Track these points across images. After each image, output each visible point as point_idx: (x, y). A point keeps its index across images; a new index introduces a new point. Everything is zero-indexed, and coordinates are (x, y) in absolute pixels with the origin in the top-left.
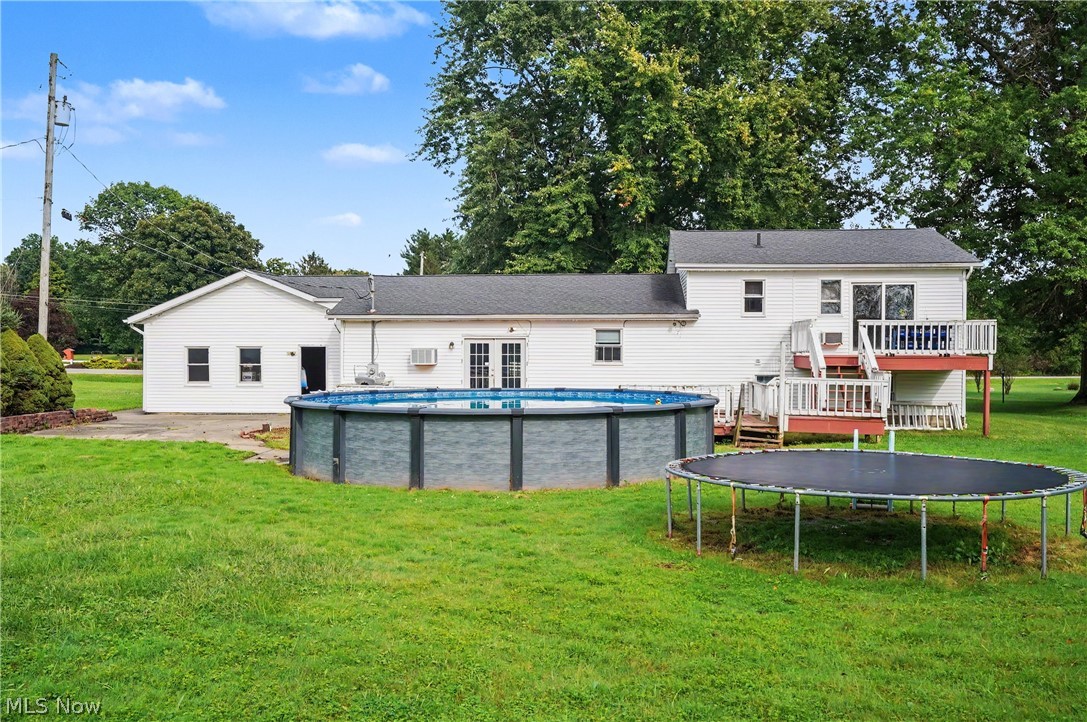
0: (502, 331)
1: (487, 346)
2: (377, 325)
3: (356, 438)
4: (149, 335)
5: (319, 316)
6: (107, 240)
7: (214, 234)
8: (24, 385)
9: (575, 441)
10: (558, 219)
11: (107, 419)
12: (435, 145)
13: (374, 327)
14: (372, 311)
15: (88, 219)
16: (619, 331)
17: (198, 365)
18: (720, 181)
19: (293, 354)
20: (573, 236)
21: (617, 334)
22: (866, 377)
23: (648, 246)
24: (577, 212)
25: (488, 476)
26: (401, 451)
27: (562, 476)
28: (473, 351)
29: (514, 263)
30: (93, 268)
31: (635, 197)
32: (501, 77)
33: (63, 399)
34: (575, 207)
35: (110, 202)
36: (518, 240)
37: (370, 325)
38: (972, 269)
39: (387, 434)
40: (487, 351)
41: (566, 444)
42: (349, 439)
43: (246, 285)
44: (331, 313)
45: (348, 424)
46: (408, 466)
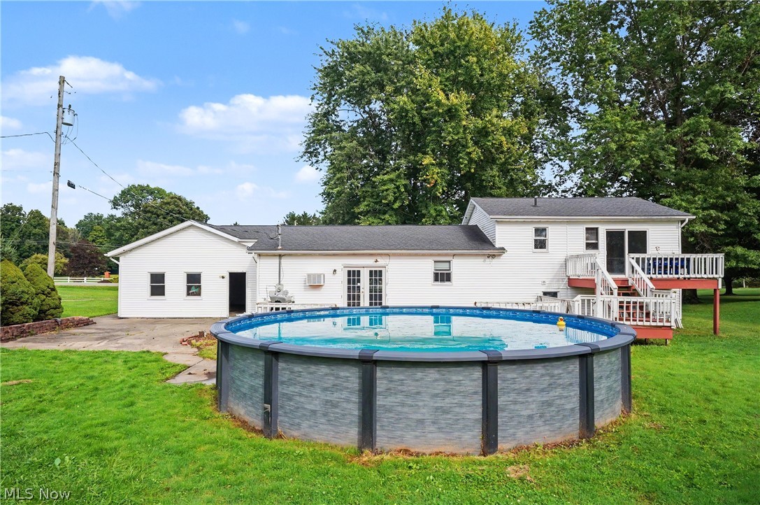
0: (369, 262)
1: (359, 272)
2: (283, 258)
3: (290, 382)
4: (122, 264)
5: (242, 252)
6: (126, 214)
7: (183, 211)
8: (13, 303)
9: (551, 386)
10: (388, 195)
11: (88, 324)
12: (310, 153)
13: (280, 259)
14: (280, 247)
15: (115, 203)
16: (449, 262)
17: (158, 285)
18: (485, 173)
19: (223, 277)
20: (396, 205)
21: (448, 264)
22: (639, 295)
23: (441, 211)
24: (399, 191)
25: (456, 434)
26: (348, 401)
27: (538, 429)
28: (349, 275)
29: (361, 221)
30: (118, 229)
31: (436, 181)
32: (347, 115)
33: (52, 311)
34: (398, 187)
35: (127, 195)
36: (362, 207)
37: (278, 257)
38: (687, 220)
39: (330, 381)
40: (359, 275)
41: (543, 390)
42: (283, 383)
43: (191, 231)
44: (250, 249)
45: (281, 365)
46: (356, 419)
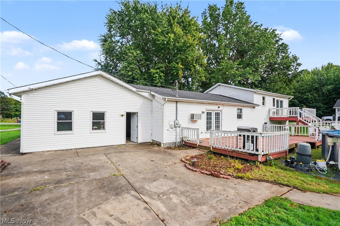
0: (215, 108)
2: (178, 102)
14: (177, 96)
16: (241, 109)
17: (64, 121)
19: (122, 116)
37: (175, 103)
38: (291, 98)
40: (211, 115)
43: (97, 80)
